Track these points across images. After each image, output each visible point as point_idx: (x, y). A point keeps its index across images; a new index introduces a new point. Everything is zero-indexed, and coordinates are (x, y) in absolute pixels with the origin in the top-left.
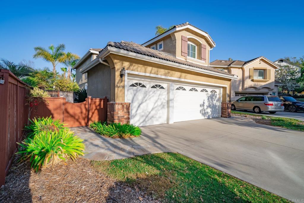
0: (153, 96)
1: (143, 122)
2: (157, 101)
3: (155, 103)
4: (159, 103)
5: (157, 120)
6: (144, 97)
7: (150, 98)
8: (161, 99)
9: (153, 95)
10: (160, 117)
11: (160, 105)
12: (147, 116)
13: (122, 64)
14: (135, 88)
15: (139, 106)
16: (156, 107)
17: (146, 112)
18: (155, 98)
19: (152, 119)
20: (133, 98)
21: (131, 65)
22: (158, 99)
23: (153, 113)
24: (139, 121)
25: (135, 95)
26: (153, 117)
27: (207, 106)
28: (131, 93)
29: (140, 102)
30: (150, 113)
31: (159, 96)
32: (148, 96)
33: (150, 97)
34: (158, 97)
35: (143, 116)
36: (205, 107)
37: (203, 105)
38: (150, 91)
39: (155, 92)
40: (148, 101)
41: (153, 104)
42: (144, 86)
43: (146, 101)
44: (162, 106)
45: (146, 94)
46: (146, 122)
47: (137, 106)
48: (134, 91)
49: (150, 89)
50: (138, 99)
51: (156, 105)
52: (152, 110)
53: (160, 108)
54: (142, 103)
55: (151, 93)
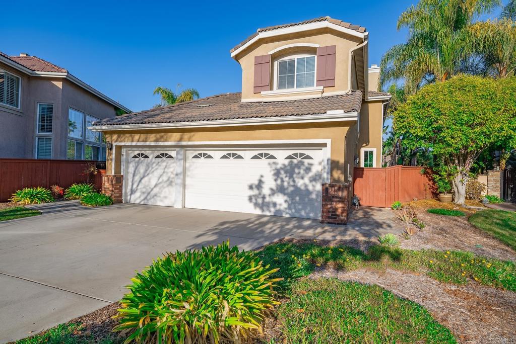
0: (157, 169)
1: (144, 199)
2: (161, 176)
3: (159, 178)
4: (165, 178)
5: (161, 201)
6: (146, 171)
7: (153, 172)
8: (167, 173)
9: (157, 167)
10: (166, 197)
11: (166, 181)
12: (149, 193)
14: (137, 159)
15: (140, 181)
16: (161, 183)
17: (148, 188)
18: (160, 171)
19: (155, 197)
20: (135, 172)
22: (164, 172)
23: (156, 190)
24: (140, 197)
25: (136, 168)
26: (156, 195)
27: (272, 189)
28: (133, 166)
29: (142, 176)
30: (152, 190)
31: (164, 169)
32: (150, 169)
33: (153, 170)
34: (162, 171)
35: (144, 193)
36: (266, 191)
37: (260, 185)
38: (154, 163)
39: (160, 164)
40: (150, 175)
41: (157, 179)
42: (146, 157)
43: (148, 174)
44: (168, 183)
45: (148, 166)
46: (148, 200)
47: (138, 180)
48: (135, 163)
49: (154, 160)
50: (140, 172)
51: (161, 180)
52: (155, 187)
53: (165, 185)
54: (144, 177)
55: (155, 165)
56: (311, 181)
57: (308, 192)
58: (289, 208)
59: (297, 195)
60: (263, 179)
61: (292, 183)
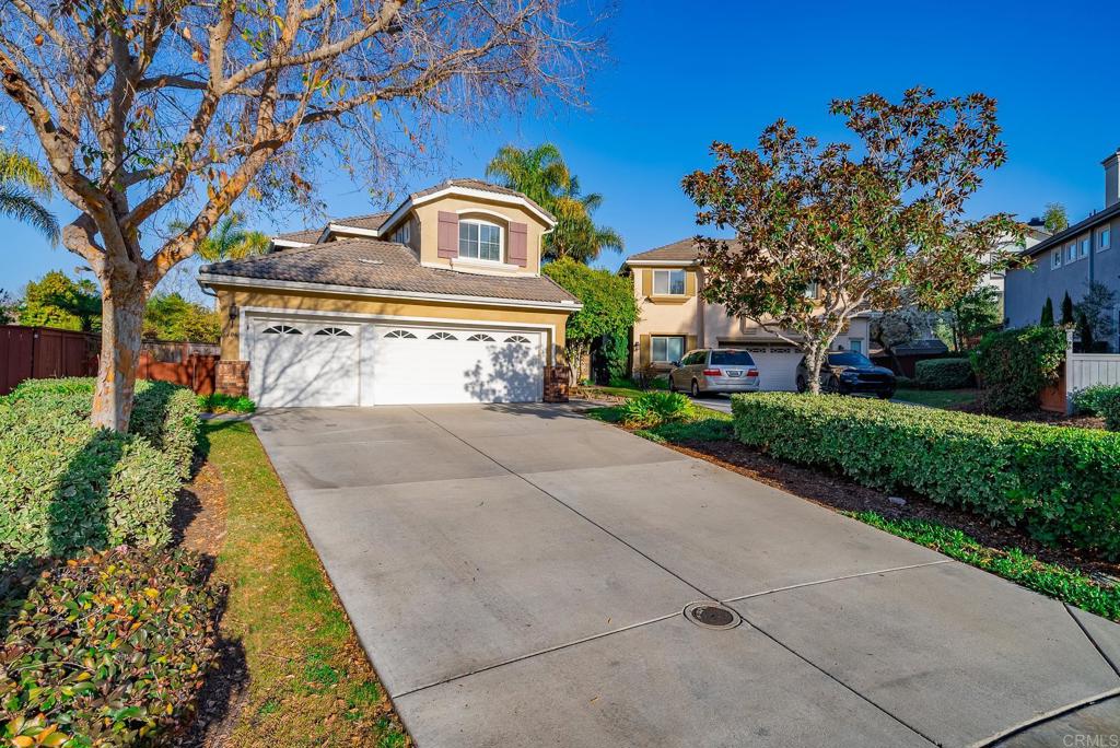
0: (318, 352)
1: (293, 400)
2: (327, 363)
3: (323, 367)
4: (335, 365)
5: (329, 400)
6: (296, 355)
7: (312, 356)
8: (339, 358)
9: (318, 349)
10: (337, 394)
11: (338, 371)
12: (303, 391)
13: (234, 297)
14: (274, 336)
15: (283, 371)
16: (326, 373)
17: (300, 381)
18: (325, 355)
19: (316, 395)
20: (269, 356)
21: (251, 298)
22: (333, 357)
23: (316, 385)
24: (282, 398)
25: (272, 350)
26: (318, 392)
27: (490, 375)
28: (265, 347)
29: (286, 364)
30: (310, 384)
31: (334, 352)
32: (304, 352)
33: (310, 353)
34: (330, 355)
35: (291, 390)
36: (484, 377)
37: (477, 372)
38: (311, 343)
39: (324, 344)
40: (303, 363)
41: (319, 367)
42: (295, 332)
43: (300, 361)
44: (341, 373)
45: (299, 347)
46: (301, 401)
47: (278, 371)
48: (270, 342)
49: (311, 338)
50: (280, 357)
51: (327, 369)
52: (315, 379)
53: (337, 376)
54: (290, 364)
55: (313, 346)
56: (529, 366)
57: (527, 377)
58: (509, 394)
59: (515, 380)
60: (481, 365)
61: (511, 368)
